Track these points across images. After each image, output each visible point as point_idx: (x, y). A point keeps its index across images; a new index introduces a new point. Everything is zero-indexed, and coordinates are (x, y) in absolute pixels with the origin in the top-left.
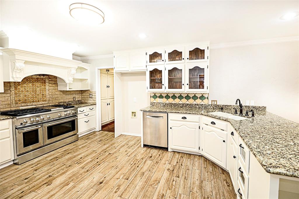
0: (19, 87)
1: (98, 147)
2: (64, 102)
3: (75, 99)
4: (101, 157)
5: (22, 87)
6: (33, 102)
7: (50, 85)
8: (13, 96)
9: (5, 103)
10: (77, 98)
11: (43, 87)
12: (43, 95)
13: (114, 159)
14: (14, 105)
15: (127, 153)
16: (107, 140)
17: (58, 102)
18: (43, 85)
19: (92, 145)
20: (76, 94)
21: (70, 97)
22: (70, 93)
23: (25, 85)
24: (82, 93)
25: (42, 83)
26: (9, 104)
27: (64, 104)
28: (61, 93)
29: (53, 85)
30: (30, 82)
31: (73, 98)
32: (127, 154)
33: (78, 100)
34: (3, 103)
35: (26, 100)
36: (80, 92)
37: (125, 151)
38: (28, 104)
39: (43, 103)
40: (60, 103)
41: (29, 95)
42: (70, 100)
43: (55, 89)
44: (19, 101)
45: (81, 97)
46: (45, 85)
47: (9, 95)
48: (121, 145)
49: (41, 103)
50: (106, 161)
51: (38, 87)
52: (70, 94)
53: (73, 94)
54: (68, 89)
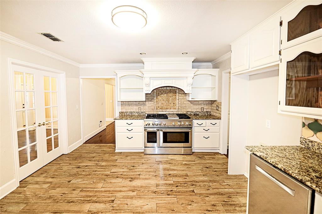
0: (159, 97)
1: (194, 174)
2: (191, 112)
3: (203, 110)
4: (181, 187)
5: (160, 97)
6: (167, 109)
7: (180, 95)
8: (155, 103)
9: (151, 108)
10: (206, 109)
11: (174, 97)
12: (174, 104)
13: (187, 202)
14: (155, 110)
15: (209, 209)
16: (215, 171)
17: (185, 110)
18: (174, 95)
19: (194, 167)
20: (204, 105)
21: (198, 107)
22: (198, 102)
23: (162, 95)
24: (212, 104)
25: (174, 93)
26: (153, 109)
27: (191, 114)
28: (189, 103)
29: (182, 95)
30: (165, 93)
31: (201, 109)
32: (209, 211)
33: (207, 111)
34: (150, 108)
35: (162, 107)
36: (210, 102)
37: (213, 203)
38: (164, 110)
39: (174, 110)
40: (188, 112)
41: (164, 103)
42: (198, 110)
43: (184, 99)
44: (158, 107)
45: (210, 108)
46: (176, 95)
47: (153, 102)
48: (220, 190)
49: (172, 111)
50: (178, 197)
51: (170, 97)
52: (198, 104)
53: (201, 104)
54: (190, 100)
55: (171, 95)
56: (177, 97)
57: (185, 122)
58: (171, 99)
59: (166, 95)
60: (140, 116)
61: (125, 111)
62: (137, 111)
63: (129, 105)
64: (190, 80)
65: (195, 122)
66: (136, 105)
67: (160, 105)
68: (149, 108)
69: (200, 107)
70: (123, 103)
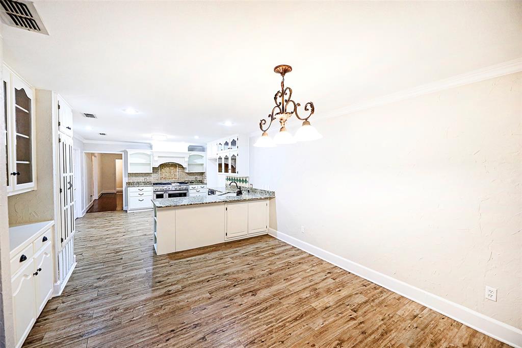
3: (197, 179)
6: (169, 179)
7: (179, 168)
8: (159, 175)
11: (175, 170)
12: (175, 175)
14: (160, 180)
17: (184, 179)
20: (197, 175)
21: (193, 177)
23: (165, 169)
24: (202, 175)
26: (157, 179)
27: (188, 182)
28: (186, 174)
29: (181, 169)
35: (166, 178)
39: (175, 180)
40: (186, 180)
41: (167, 175)
42: (193, 179)
43: (183, 171)
44: (162, 178)
47: (157, 174)
49: (173, 180)
52: (193, 175)
53: (195, 175)
54: (187, 172)
55: (172, 168)
56: (177, 170)
57: (184, 186)
58: (172, 171)
59: (168, 168)
60: (146, 184)
61: (132, 181)
62: (144, 181)
63: (136, 176)
64: (187, 159)
65: (191, 187)
66: (142, 176)
67: (164, 176)
68: (154, 178)
69: (195, 177)
70: (130, 175)
